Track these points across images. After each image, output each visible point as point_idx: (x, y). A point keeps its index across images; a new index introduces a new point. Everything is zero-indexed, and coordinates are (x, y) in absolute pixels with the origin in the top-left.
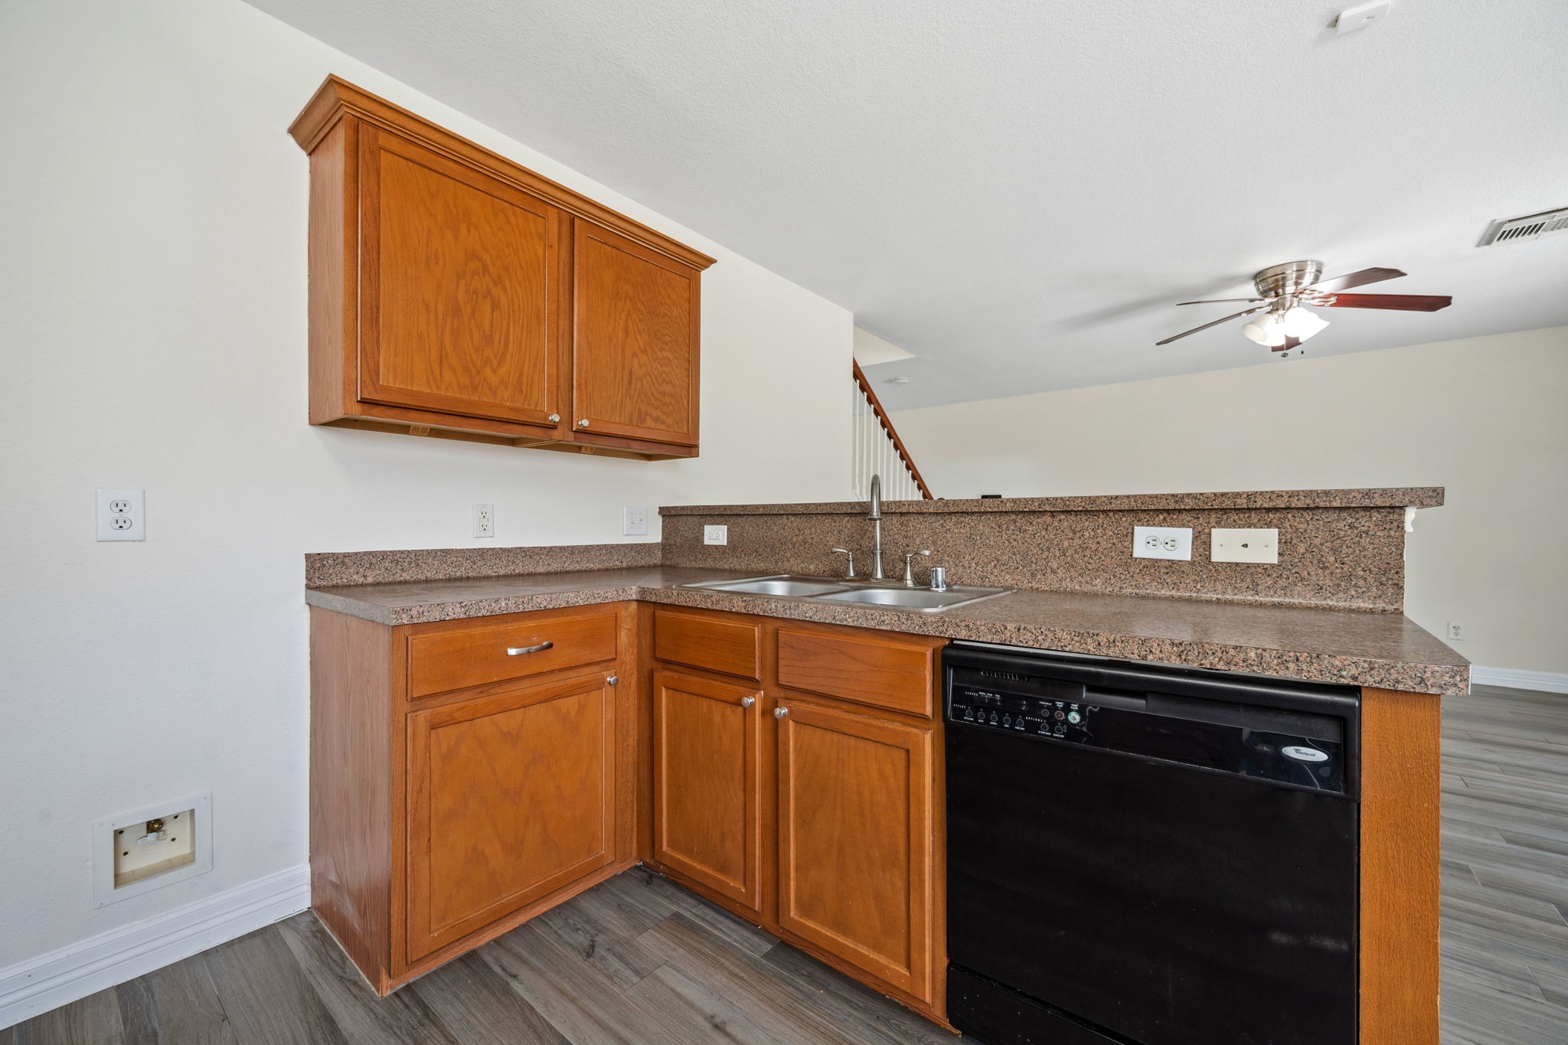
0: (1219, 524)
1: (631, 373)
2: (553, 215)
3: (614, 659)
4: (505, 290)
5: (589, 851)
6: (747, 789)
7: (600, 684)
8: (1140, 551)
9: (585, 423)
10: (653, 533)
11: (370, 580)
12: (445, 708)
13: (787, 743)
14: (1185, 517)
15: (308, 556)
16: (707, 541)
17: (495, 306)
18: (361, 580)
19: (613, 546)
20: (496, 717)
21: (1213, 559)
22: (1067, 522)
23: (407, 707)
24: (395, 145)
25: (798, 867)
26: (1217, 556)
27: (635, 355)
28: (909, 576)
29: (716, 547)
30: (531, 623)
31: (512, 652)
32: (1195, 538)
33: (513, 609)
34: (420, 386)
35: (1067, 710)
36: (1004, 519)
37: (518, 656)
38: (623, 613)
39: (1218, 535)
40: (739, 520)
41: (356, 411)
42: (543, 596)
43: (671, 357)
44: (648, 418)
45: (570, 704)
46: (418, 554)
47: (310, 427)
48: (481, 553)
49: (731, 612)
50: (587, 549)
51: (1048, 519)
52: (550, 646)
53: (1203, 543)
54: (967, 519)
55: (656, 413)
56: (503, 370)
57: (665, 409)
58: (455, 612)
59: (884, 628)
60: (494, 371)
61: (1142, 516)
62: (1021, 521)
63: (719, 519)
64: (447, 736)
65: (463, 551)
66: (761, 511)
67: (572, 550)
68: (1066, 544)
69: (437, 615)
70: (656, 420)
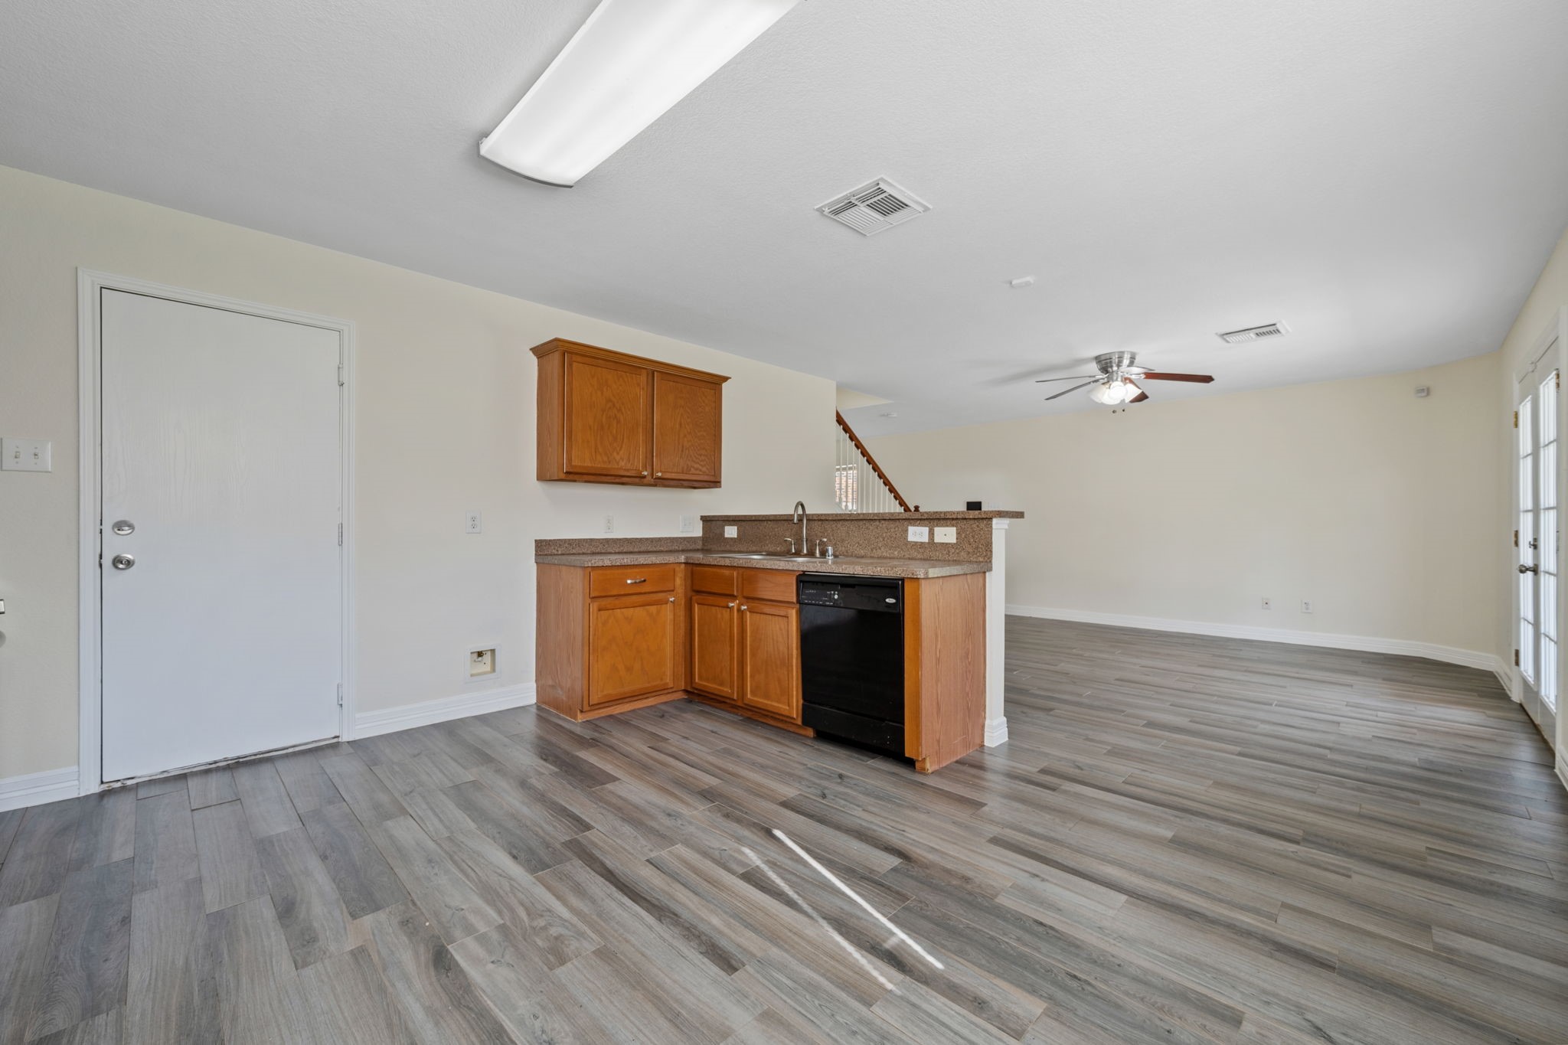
0: (937, 526)
1: (683, 447)
2: (644, 372)
3: (673, 591)
4: (622, 414)
5: (662, 679)
6: (732, 646)
7: (667, 602)
8: (911, 538)
9: (660, 474)
10: (697, 531)
11: (560, 552)
12: (604, 602)
13: (746, 622)
14: (926, 522)
15: (536, 541)
16: (726, 536)
17: (618, 422)
18: (556, 553)
19: (674, 538)
20: (623, 610)
21: (935, 541)
22: (885, 524)
23: (589, 601)
24: (579, 359)
25: (751, 676)
26: (937, 540)
27: (685, 436)
28: (818, 552)
29: (732, 539)
30: (637, 570)
31: (629, 582)
32: (929, 532)
33: (630, 564)
34: (588, 464)
35: (834, 594)
36: (861, 523)
37: (631, 583)
38: (677, 569)
39: (937, 530)
40: (743, 523)
41: (563, 476)
42: (642, 559)
43: (705, 434)
44: (692, 469)
45: (653, 609)
46: (580, 540)
47: (537, 482)
48: (607, 541)
49: (724, 566)
50: (660, 539)
51: (877, 523)
52: (645, 581)
53: (931, 534)
54: (846, 523)
55: (696, 466)
56: (621, 452)
57: (702, 463)
58: (607, 563)
59: (781, 568)
60: (618, 453)
61: (911, 521)
62: (868, 524)
63: (732, 523)
64: (605, 614)
65: (599, 540)
66: (753, 518)
67: (652, 540)
68: (884, 535)
69: (601, 564)
70: (697, 469)
